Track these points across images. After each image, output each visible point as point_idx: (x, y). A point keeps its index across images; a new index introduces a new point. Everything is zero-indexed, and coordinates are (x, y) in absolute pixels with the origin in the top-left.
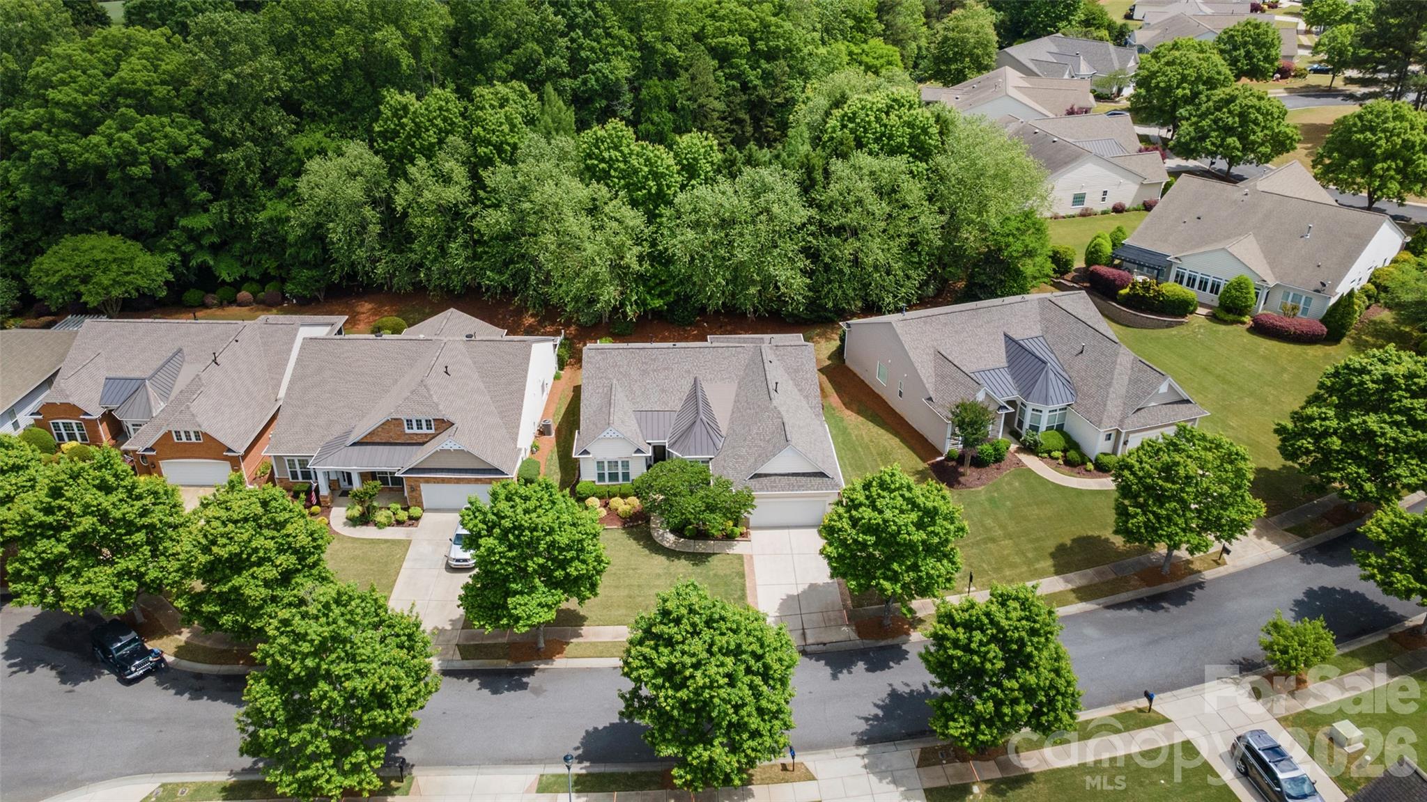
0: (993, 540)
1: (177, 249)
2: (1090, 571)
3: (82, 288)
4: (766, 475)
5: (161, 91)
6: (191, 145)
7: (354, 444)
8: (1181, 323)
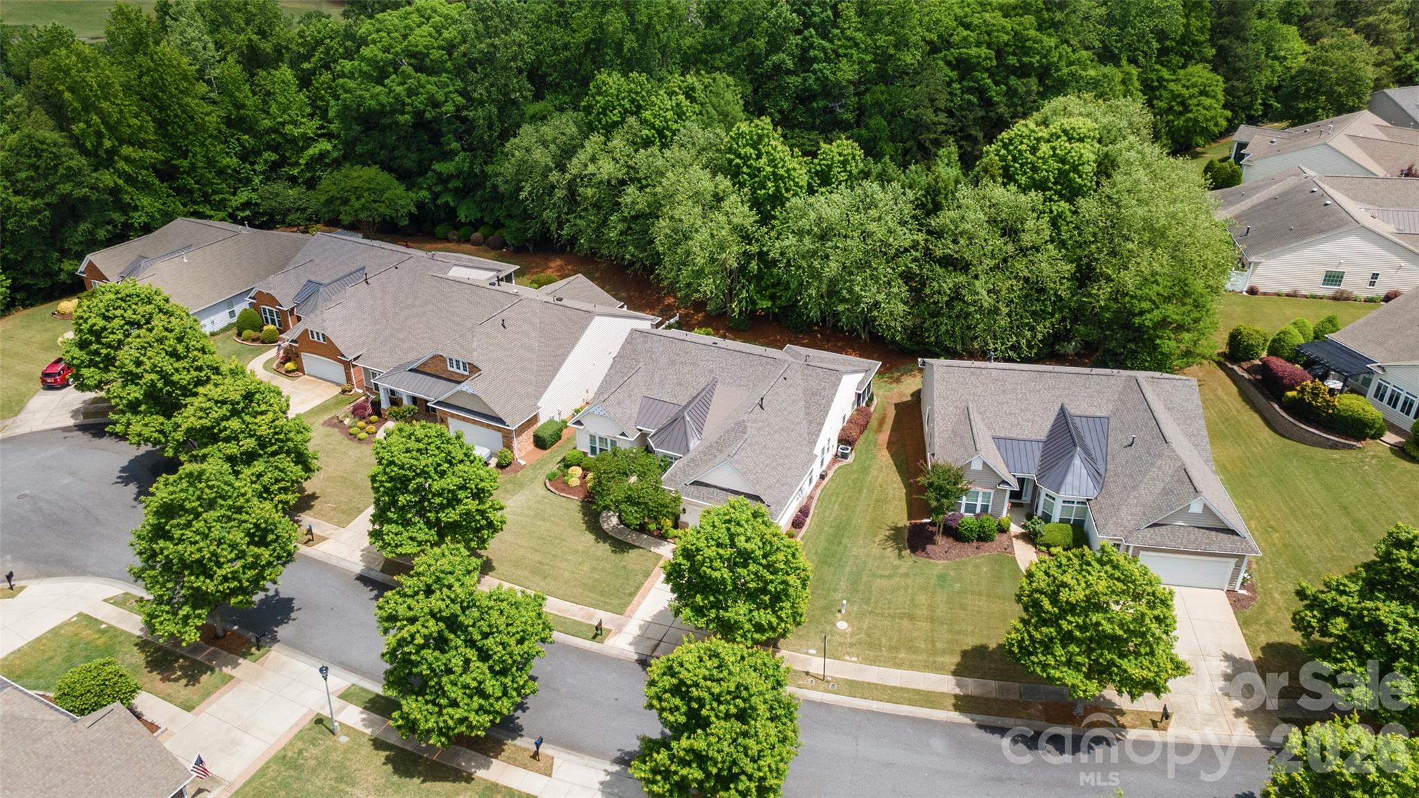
0: (912, 618)
1: (429, 189)
2: (993, 683)
3: (342, 209)
4: (707, 485)
5: (436, 54)
6: (446, 101)
7: (411, 370)
8: (1351, 447)
